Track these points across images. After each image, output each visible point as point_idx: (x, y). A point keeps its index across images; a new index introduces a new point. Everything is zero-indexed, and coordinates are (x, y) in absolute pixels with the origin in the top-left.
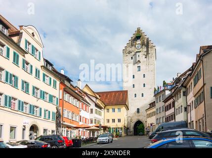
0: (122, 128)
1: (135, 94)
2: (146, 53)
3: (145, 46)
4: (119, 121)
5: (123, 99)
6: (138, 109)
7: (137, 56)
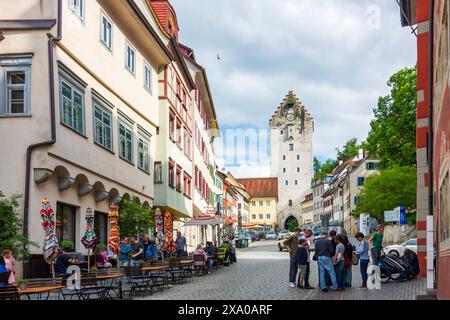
0: (272, 226)
1: (287, 181)
2: (300, 127)
3: (300, 117)
4: (269, 216)
5: (272, 189)
6: (290, 201)
7: (289, 130)
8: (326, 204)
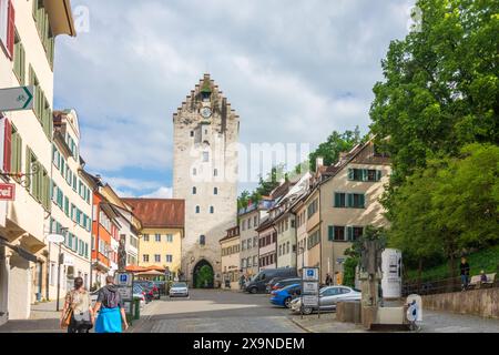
0: (174, 274)
1: (198, 208)
2: (219, 128)
3: (220, 113)
4: (169, 258)
5: (176, 215)
6: (203, 238)
7: (203, 131)
8: (264, 242)
